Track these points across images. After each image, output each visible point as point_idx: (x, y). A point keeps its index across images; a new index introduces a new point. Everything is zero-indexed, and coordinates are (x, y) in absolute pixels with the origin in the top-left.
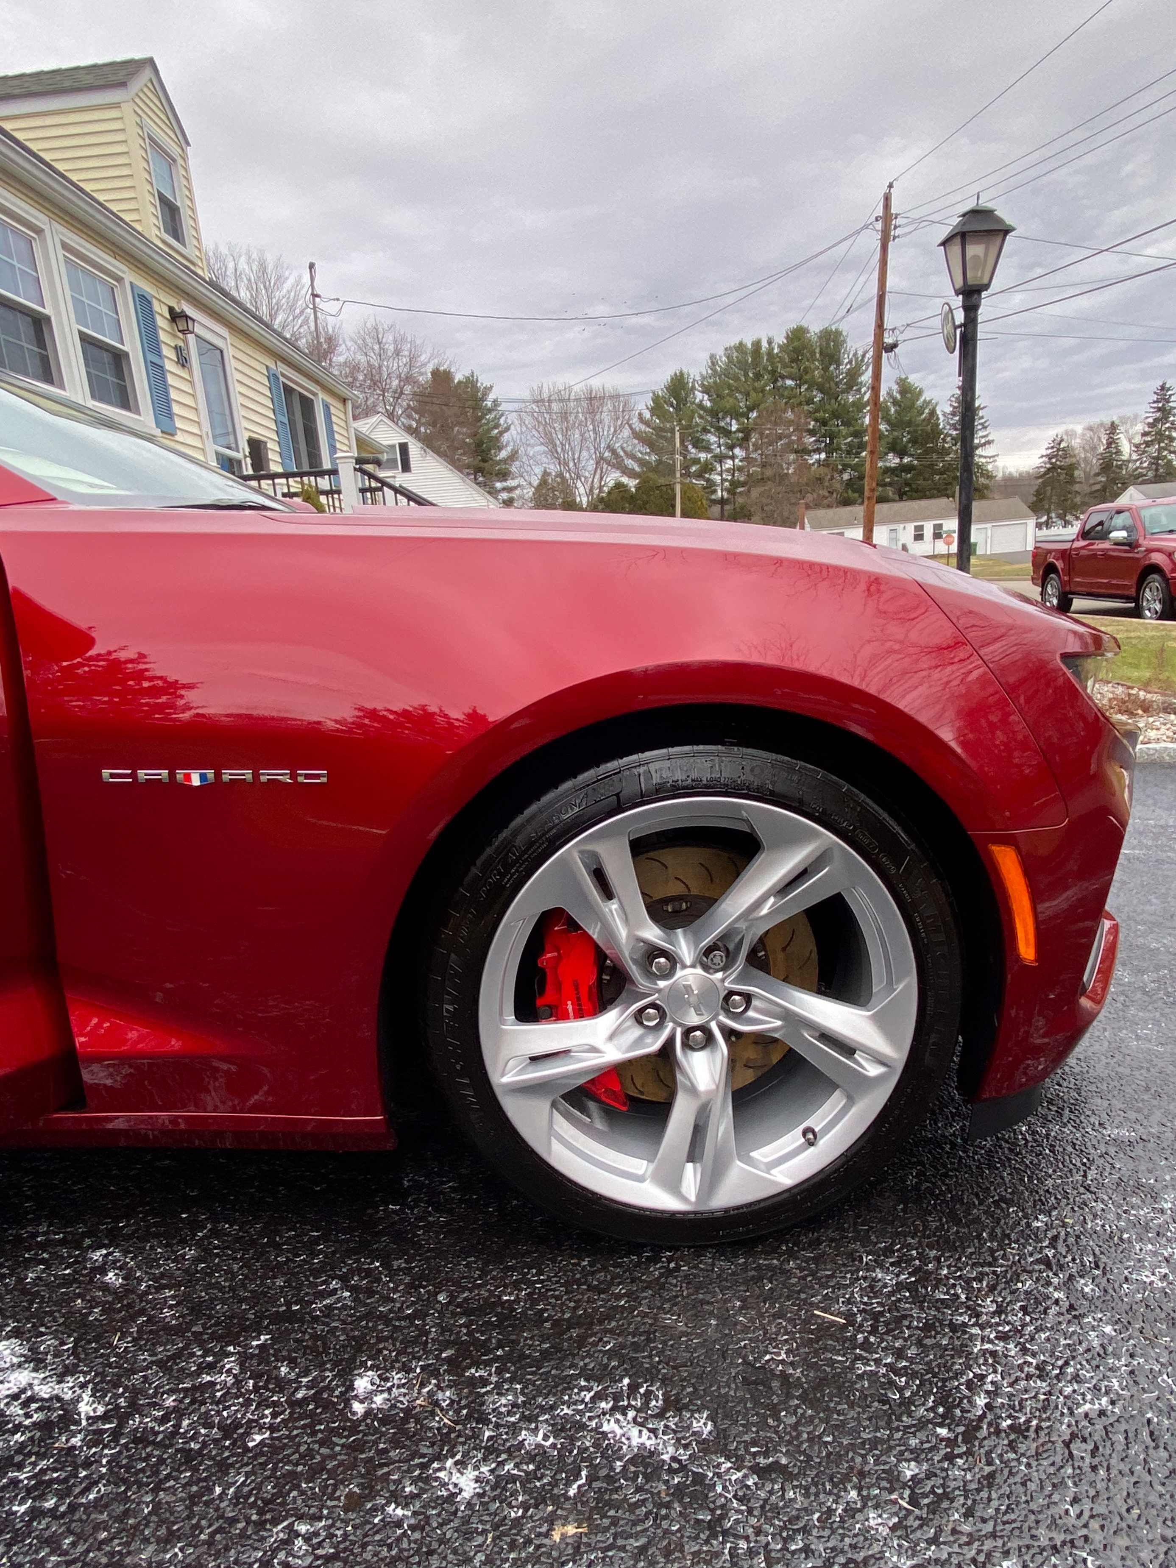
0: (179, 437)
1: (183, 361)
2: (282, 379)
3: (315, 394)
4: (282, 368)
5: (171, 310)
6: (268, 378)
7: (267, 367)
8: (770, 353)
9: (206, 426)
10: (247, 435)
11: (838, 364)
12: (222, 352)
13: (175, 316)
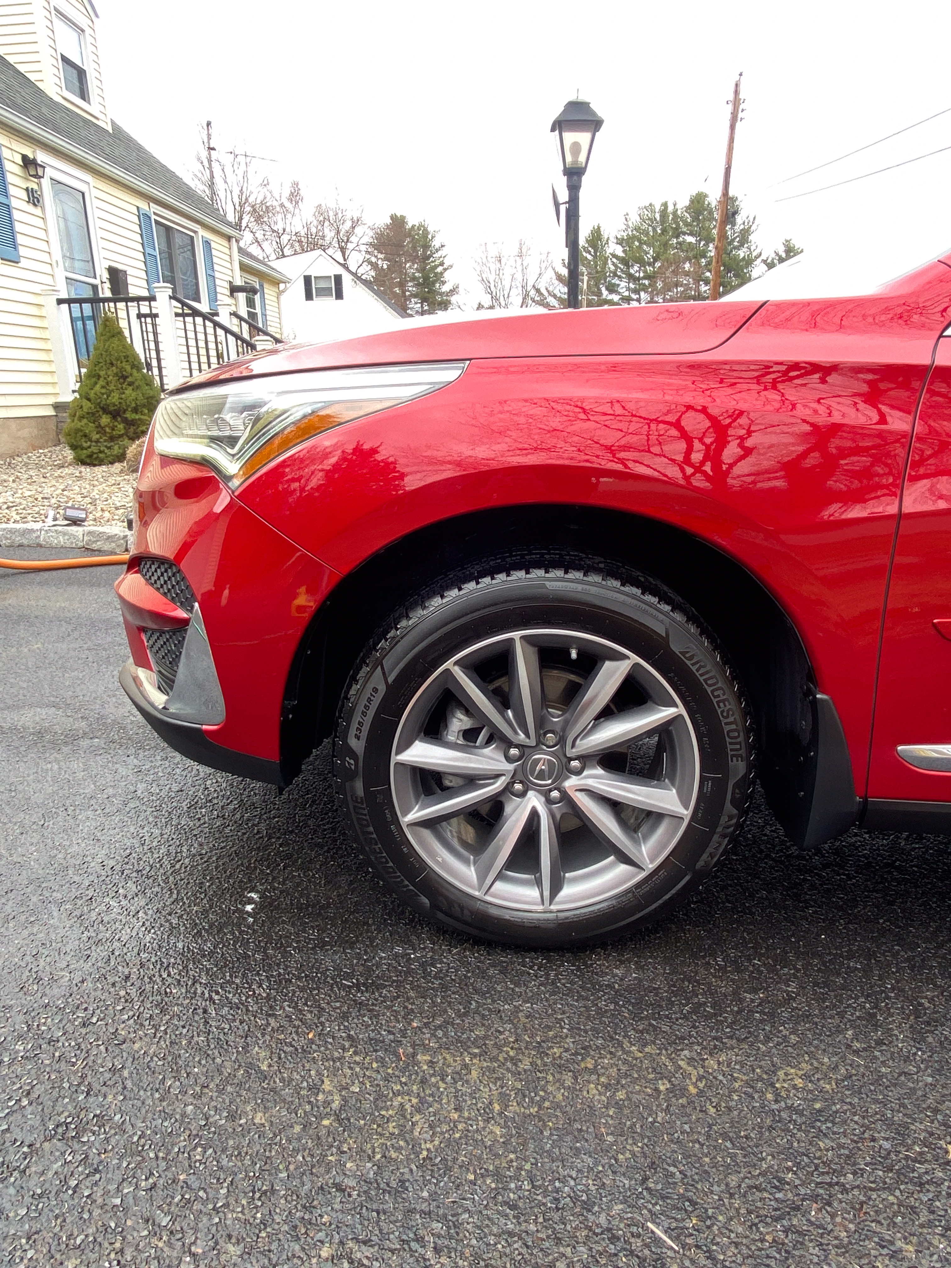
0: (23, 263)
1: (34, 198)
2: (153, 217)
3: (195, 232)
4: (154, 208)
5: (24, 158)
6: (139, 217)
7: (138, 208)
8: (675, 213)
9: (57, 255)
10: (107, 264)
11: (734, 224)
12: (83, 194)
13: (28, 163)
